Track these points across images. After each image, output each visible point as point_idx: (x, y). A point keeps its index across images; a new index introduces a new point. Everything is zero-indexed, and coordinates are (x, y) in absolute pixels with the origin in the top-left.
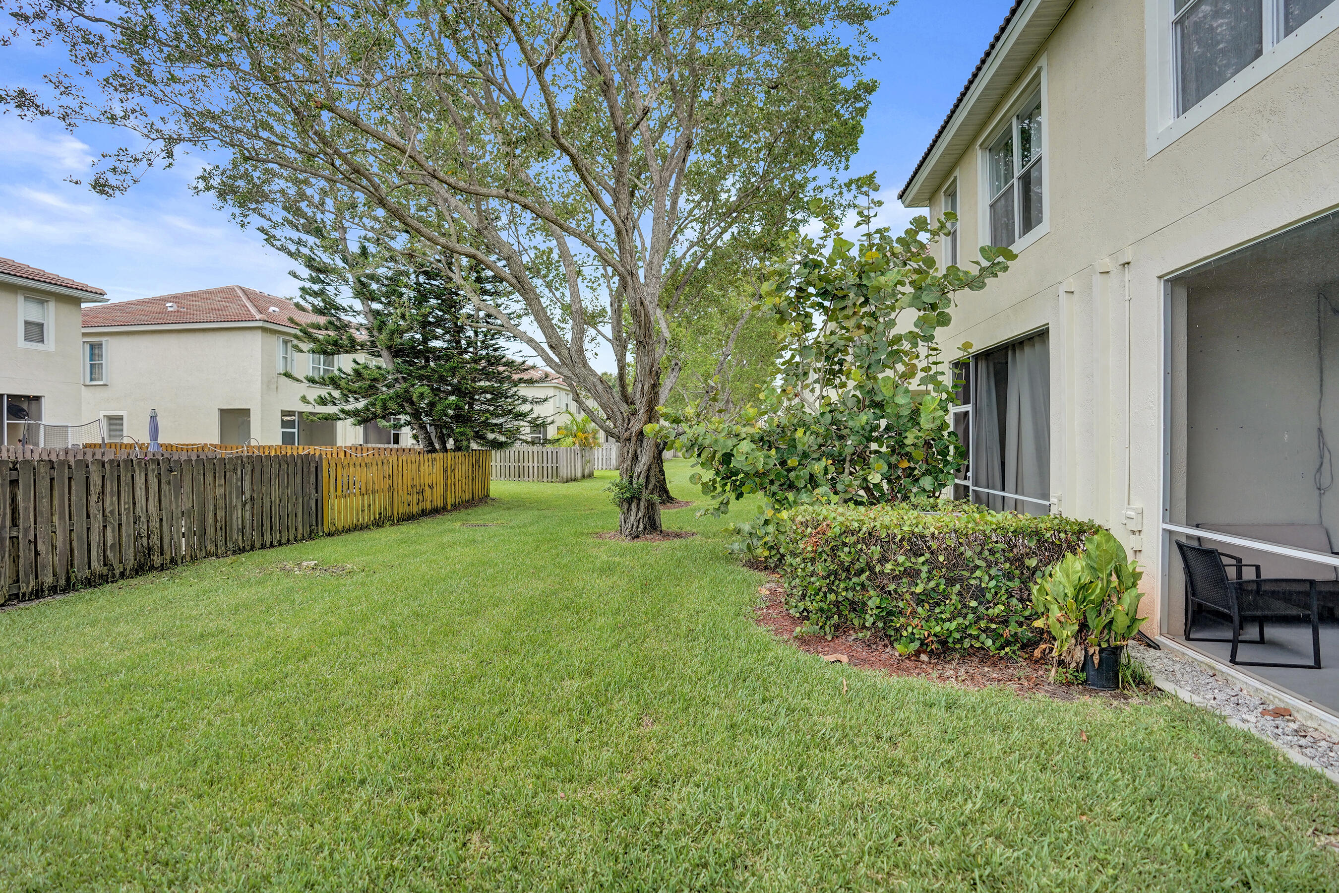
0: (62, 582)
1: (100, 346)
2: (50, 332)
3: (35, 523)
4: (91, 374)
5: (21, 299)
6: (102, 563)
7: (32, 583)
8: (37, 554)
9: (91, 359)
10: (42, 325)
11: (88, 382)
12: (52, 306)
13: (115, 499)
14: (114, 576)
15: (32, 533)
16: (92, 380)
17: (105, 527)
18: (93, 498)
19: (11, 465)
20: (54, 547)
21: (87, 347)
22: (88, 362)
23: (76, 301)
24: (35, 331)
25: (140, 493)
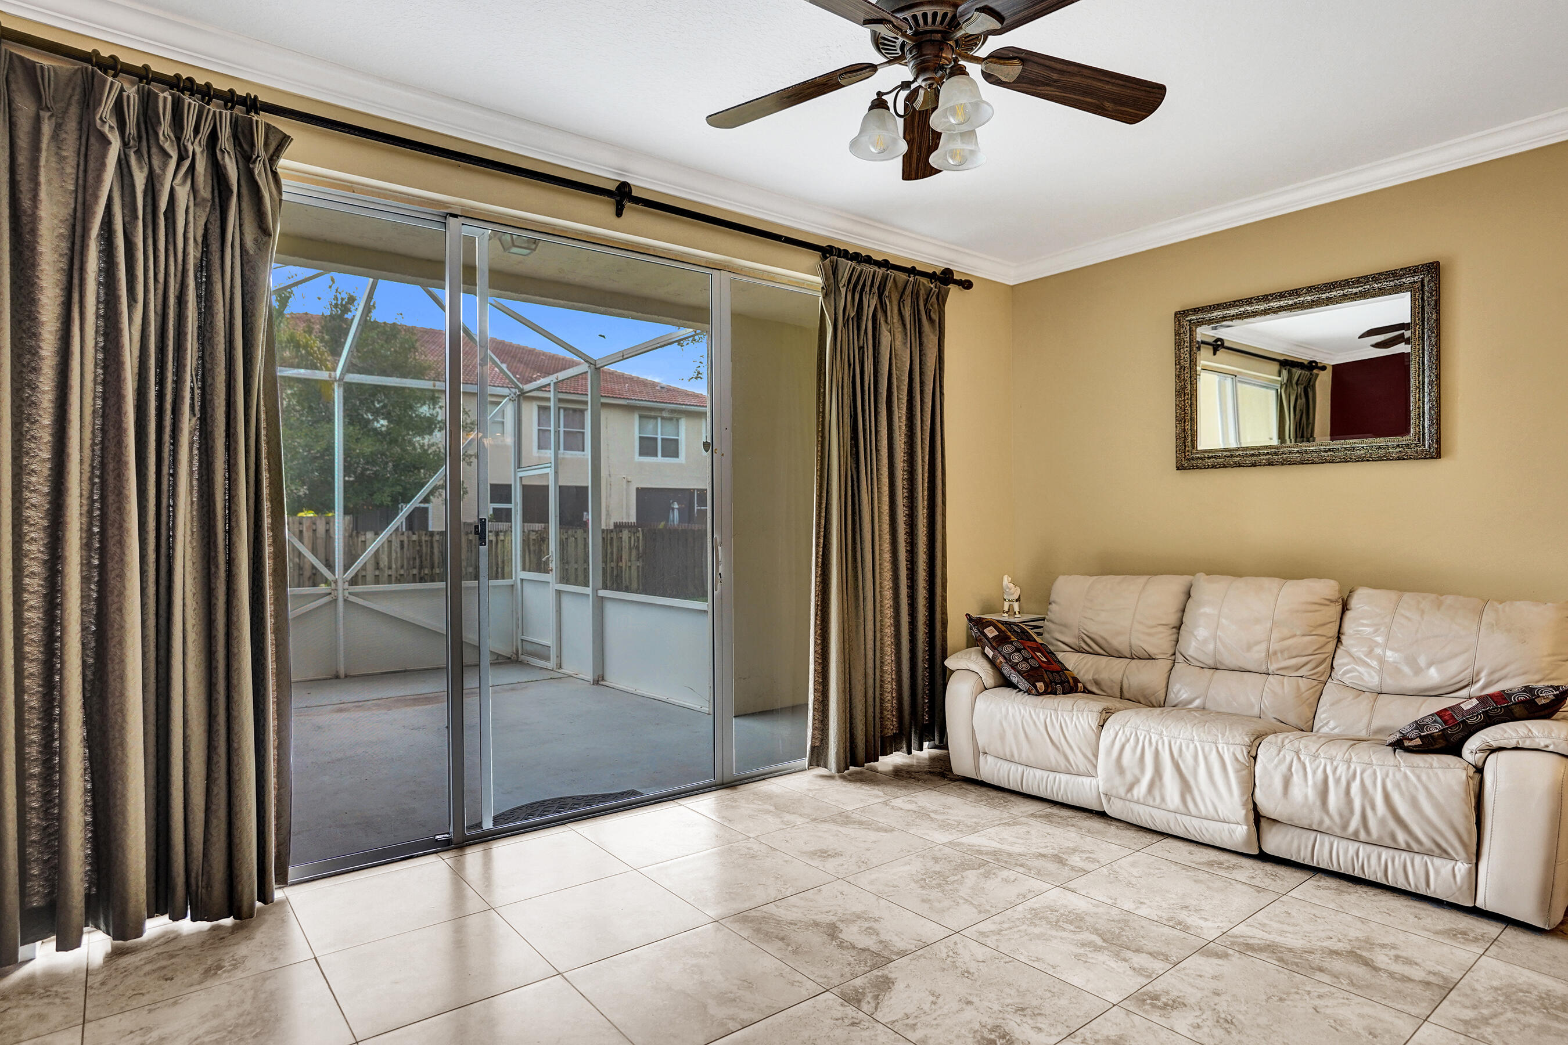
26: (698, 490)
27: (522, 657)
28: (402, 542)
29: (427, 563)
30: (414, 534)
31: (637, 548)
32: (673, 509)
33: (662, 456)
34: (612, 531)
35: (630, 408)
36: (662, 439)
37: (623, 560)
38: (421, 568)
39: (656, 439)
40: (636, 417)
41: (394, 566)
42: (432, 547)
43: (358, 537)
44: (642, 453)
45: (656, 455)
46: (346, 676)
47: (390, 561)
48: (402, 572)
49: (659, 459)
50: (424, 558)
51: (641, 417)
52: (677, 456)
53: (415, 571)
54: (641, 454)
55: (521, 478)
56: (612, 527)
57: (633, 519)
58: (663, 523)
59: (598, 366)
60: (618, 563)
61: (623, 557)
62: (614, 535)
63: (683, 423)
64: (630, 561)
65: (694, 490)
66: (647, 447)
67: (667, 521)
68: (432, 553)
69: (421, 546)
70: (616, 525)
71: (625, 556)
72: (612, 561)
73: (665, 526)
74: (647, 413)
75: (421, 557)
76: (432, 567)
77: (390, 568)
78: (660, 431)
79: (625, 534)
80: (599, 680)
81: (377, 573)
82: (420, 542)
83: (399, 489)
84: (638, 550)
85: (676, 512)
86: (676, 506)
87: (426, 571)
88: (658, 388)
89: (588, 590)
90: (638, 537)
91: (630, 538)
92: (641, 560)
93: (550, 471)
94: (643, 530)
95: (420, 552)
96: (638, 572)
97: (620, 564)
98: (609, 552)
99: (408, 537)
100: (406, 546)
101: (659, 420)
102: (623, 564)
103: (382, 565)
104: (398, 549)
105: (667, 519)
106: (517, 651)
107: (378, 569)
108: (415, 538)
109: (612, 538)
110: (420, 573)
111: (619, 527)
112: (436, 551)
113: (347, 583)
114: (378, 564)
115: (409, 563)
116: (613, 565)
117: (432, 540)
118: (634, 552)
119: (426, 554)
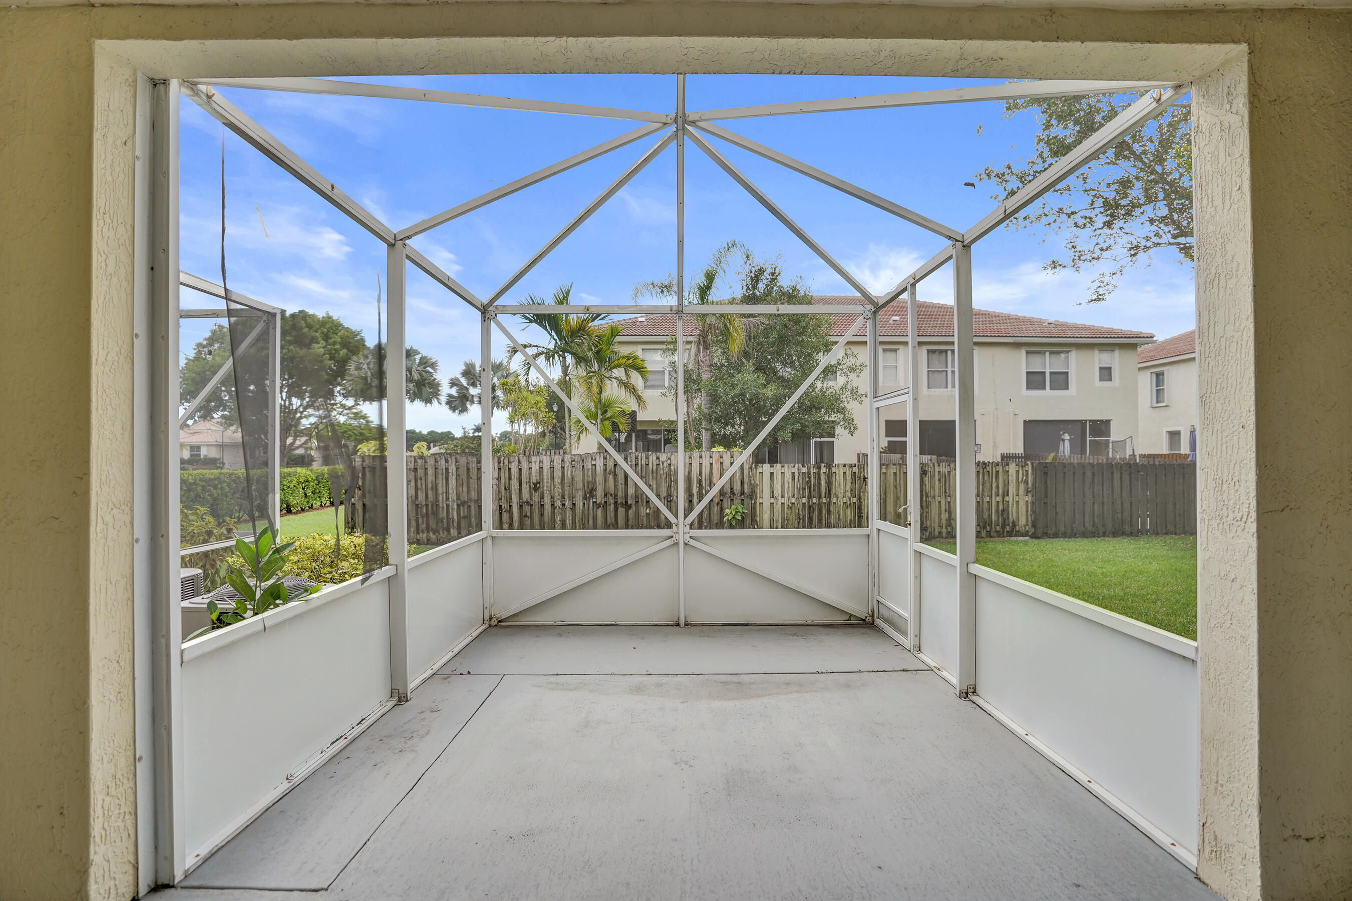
0: (1069, 531)
1: (1162, 374)
2: (1115, 374)
3: (1056, 496)
4: (1157, 397)
5: (1096, 352)
6: (1091, 524)
7: (1053, 529)
8: (1056, 513)
9: (1157, 386)
10: (1110, 368)
11: (1155, 405)
12: (1117, 353)
13: (1100, 487)
14: (1099, 534)
15: (1054, 502)
16: (1157, 402)
17: (1094, 503)
18: (1087, 485)
19: (1045, 465)
20: (1065, 511)
21: (1154, 376)
22: (1154, 389)
23: (1134, 346)
24: (1106, 373)
25: (1117, 483)
26: (1090, 421)
27: (878, 622)
28: (793, 473)
29: (815, 493)
30: (803, 466)
31: (1026, 482)
32: (1064, 440)
33: (1051, 389)
34: (997, 464)
35: (1017, 345)
36: (1051, 373)
37: (1010, 495)
38: (810, 497)
39: (1044, 373)
40: (1023, 352)
41: (786, 495)
42: (819, 479)
43: (756, 468)
44: (1029, 386)
45: (1044, 388)
46: (686, 625)
47: (783, 492)
48: (793, 500)
49: (1048, 392)
50: (812, 489)
51: (1027, 353)
52: (1067, 388)
53: (804, 500)
54: (1028, 388)
55: (878, 408)
56: (999, 460)
57: (1020, 450)
58: (1052, 455)
59: (965, 243)
60: (1003, 497)
61: (1010, 491)
62: (1000, 469)
63: (1073, 355)
64: (1017, 495)
65: (1086, 421)
66: (1035, 380)
67: (1058, 452)
68: (819, 484)
69: (810, 478)
70: (1003, 457)
71: (1012, 489)
72: (998, 495)
73: (1055, 458)
74: (1034, 348)
75: (810, 488)
76: (820, 497)
77: (783, 497)
78: (1048, 364)
79: (1012, 468)
80: (968, 693)
81: (772, 500)
82: (809, 473)
83: (798, 426)
84: (1027, 483)
85: (1067, 443)
86: (1067, 437)
87: (814, 501)
88: (1046, 324)
89: (954, 559)
90: (1027, 471)
91: (1018, 471)
92: (1030, 495)
93: (908, 398)
94: (1032, 464)
95: (809, 482)
96: (1027, 506)
97: (1007, 498)
98: (994, 485)
99: (798, 469)
100: (796, 477)
101: (1047, 354)
102: (1009, 498)
103: (776, 494)
104: (790, 480)
105: (1057, 450)
106: (873, 612)
107: (773, 497)
108: (804, 470)
109: (997, 472)
110: (808, 502)
111: (1006, 458)
112: (823, 482)
113: (688, 527)
114: (773, 492)
115: (799, 493)
116: (999, 499)
117: (819, 471)
118: (1022, 487)
119: (814, 485)
